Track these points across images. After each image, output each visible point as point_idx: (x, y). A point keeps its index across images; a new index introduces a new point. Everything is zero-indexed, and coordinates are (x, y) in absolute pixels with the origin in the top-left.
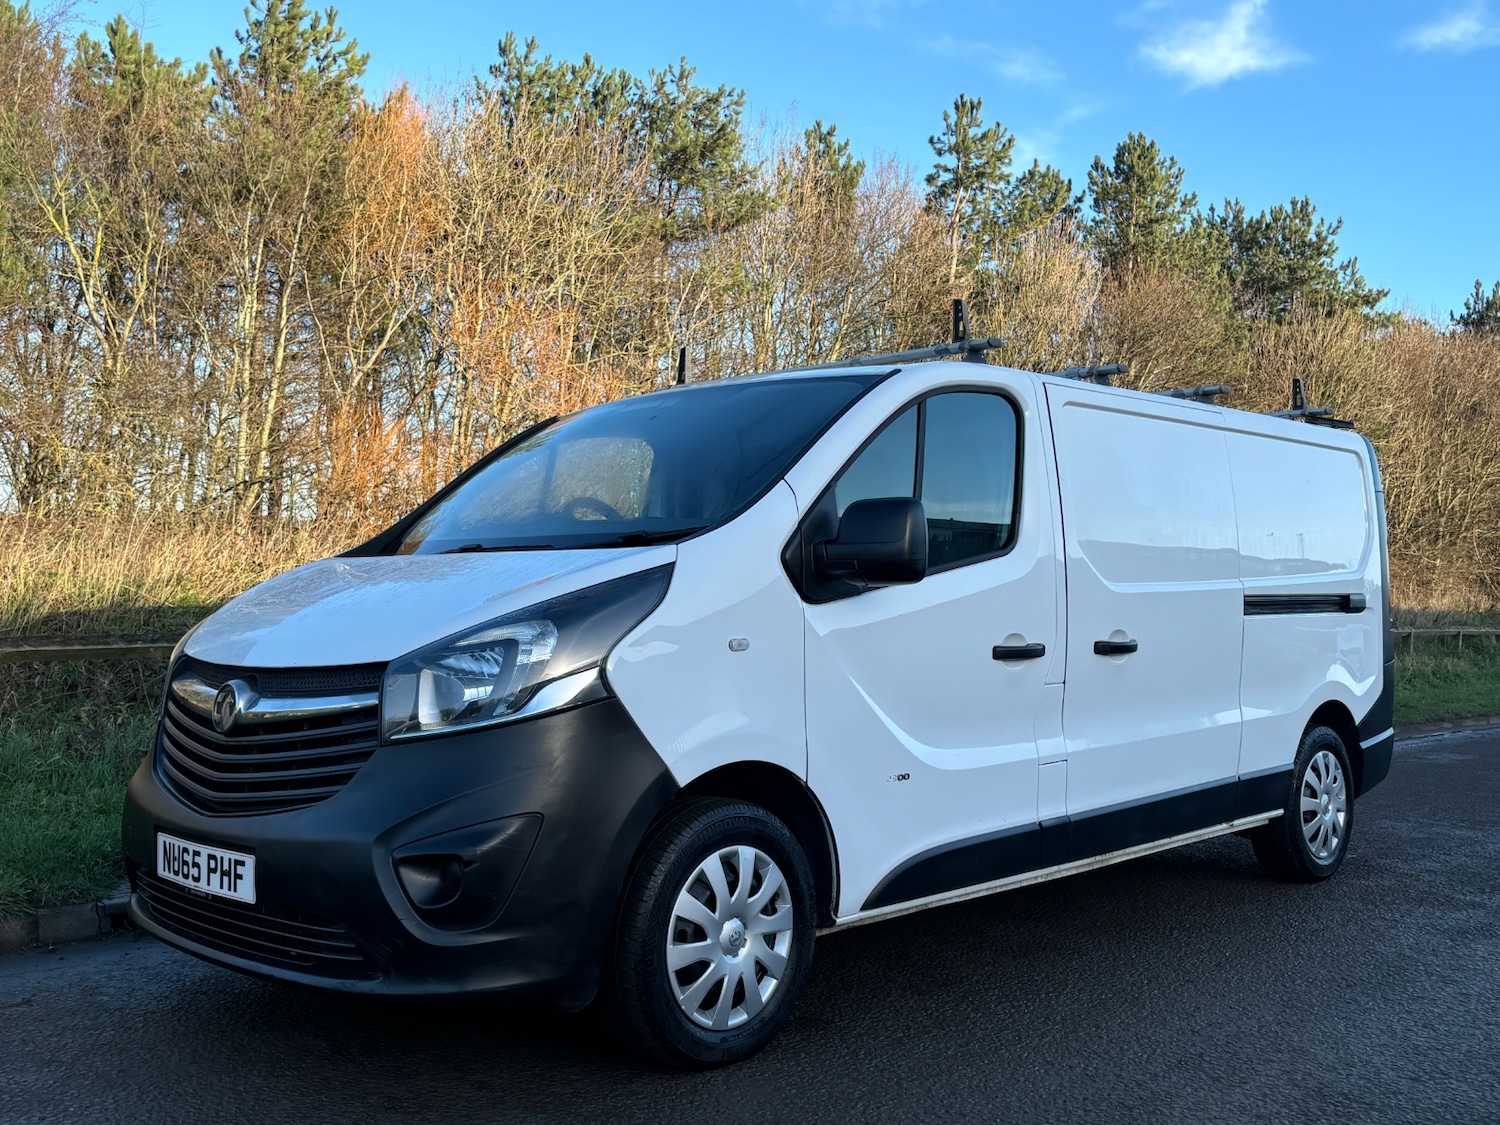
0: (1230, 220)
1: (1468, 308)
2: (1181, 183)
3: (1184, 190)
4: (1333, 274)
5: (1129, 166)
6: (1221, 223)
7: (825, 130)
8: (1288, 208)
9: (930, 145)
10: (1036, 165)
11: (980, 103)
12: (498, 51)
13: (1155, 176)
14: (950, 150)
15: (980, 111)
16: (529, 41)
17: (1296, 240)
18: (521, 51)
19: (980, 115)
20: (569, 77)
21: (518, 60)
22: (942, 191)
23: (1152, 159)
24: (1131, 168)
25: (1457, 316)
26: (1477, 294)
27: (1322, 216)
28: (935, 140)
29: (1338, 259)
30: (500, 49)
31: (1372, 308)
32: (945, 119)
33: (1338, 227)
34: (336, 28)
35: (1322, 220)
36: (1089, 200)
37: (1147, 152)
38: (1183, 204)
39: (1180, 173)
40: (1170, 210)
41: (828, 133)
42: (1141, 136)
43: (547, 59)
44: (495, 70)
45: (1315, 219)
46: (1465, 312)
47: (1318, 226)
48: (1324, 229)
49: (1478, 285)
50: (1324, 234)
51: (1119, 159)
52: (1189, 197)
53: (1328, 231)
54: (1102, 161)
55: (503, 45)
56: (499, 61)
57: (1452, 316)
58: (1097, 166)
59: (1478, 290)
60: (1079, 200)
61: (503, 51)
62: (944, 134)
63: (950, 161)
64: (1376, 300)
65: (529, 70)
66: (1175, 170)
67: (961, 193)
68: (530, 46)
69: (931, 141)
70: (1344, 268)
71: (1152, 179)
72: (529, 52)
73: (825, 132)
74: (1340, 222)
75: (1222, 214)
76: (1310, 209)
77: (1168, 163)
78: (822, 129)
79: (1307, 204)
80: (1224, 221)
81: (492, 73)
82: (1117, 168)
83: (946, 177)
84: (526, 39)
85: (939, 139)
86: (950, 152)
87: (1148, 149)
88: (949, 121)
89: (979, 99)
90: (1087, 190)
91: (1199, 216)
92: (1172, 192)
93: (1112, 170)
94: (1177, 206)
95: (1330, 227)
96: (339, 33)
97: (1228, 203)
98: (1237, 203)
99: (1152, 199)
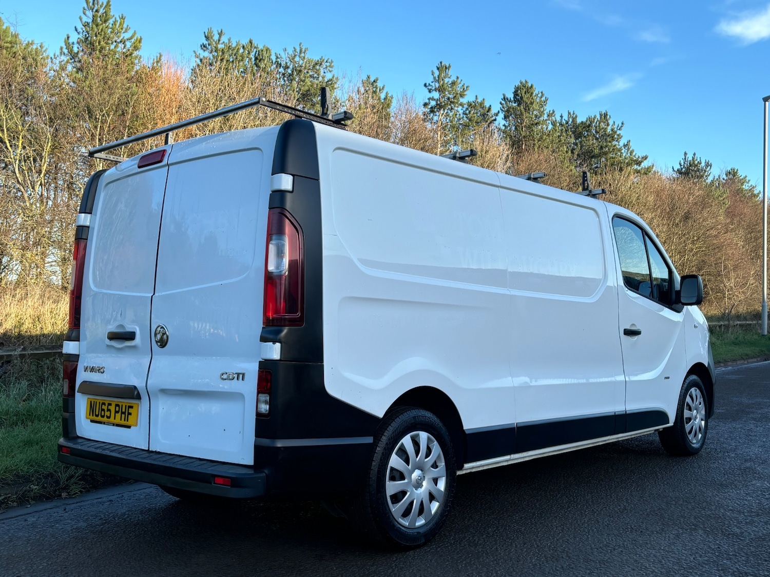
0: (570, 122)
1: (681, 165)
2: (547, 105)
3: (548, 108)
4: (620, 150)
5: (520, 98)
6: (566, 124)
7: (372, 80)
8: (598, 117)
9: (425, 88)
10: (476, 98)
11: (450, 66)
12: (205, 38)
13: (534, 102)
14: (436, 90)
15: (450, 71)
16: (220, 32)
17: (602, 132)
18: (216, 37)
19: (450, 72)
20: (241, 50)
21: (216, 42)
22: (432, 111)
23: (532, 93)
24: (522, 98)
25: (676, 169)
26: (685, 159)
27: (614, 120)
28: (427, 85)
29: (623, 142)
30: (206, 37)
31: (639, 166)
32: (432, 75)
33: (622, 127)
34: (125, 26)
35: (614, 122)
36: (501, 115)
37: (529, 90)
38: (548, 116)
39: (547, 99)
40: (542, 119)
41: (374, 81)
42: (526, 82)
43: (229, 40)
44: (204, 47)
45: (611, 122)
46: (679, 167)
47: (612, 126)
48: (616, 126)
49: (686, 154)
50: (615, 129)
51: (516, 93)
52: (551, 112)
53: (617, 128)
54: (507, 96)
55: (206, 35)
56: (206, 42)
57: (673, 169)
58: (504, 99)
59: (685, 157)
60: (497, 115)
61: (207, 38)
62: (432, 82)
63: (436, 95)
64: (641, 162)
65: (220, 46)
66: (543, 99)
67: (442, 112)
68: (220, 34)
69: (425, 85)
70: (625, 146)
71: (532, 103)
72: (220, 37)
73: (373, 81)
74: (622, 124)
75: (567, 119)
76: (608, 117)
77: (540, 95)
78: (371, 79)
79: (607, 114)
80: (567, 123)
81: (202, 49)
82: (515, 97)
83: (433, 103)
84: (218, 31)
85: (429, 84)
86: (436, 91)
87: (530, 88)
88: (435, 76)
89: (449, 64)
90: (500, 111)
91: (556, 121)
92: (542, 110)
93: (512, 99)
94: (545, 117)
95: (618, 126)
96: (127, 28)
97: (569, 113)
98: (574, 114)
99: (532, 114)
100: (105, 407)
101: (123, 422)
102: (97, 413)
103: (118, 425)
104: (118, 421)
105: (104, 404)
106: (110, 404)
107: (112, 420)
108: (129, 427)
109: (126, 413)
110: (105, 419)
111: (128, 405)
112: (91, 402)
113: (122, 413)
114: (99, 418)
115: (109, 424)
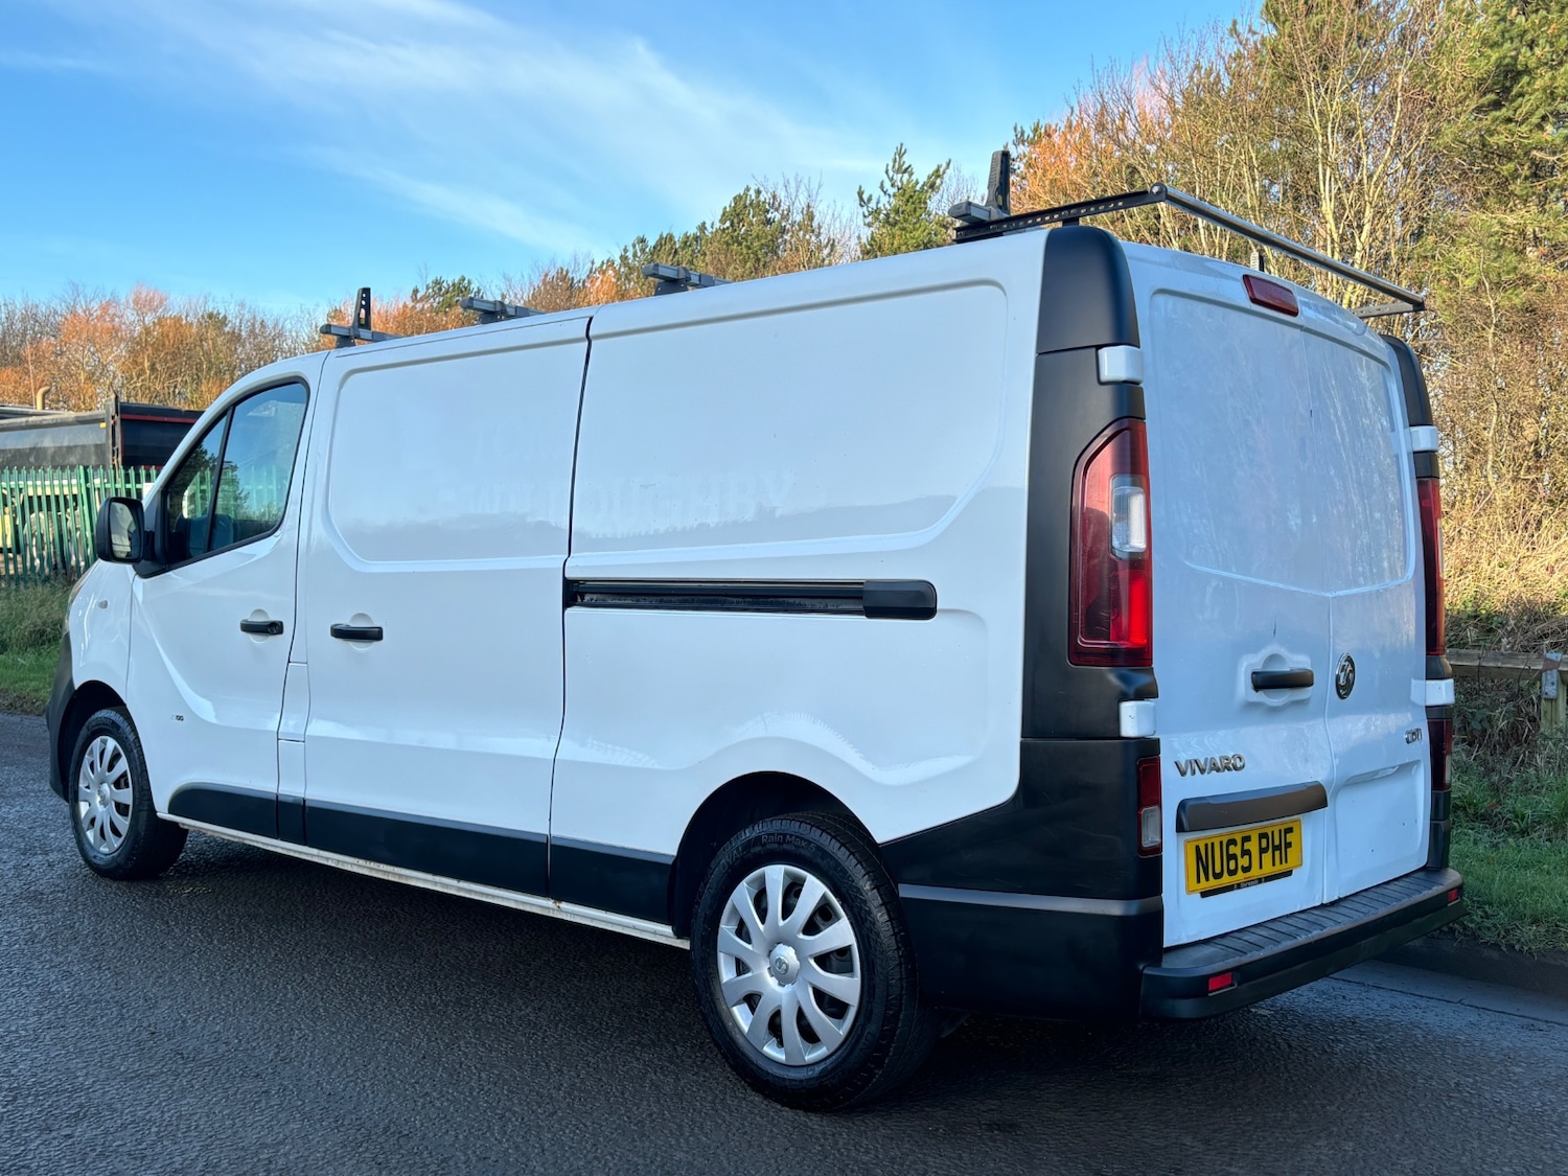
100: (1236, 850)
101: (1279, 868)
102: (1218, 870)
103: (1269, 878)
104: (1268, 869)
105: (1232, 842)
106: (1246, 839)
107: (1255, 872)
108: (1288, 873)
109: (1280, 846)
110: (1240, 876)
111: (1283, 828)
112: (1197, 848)
113: (1275, 848)
114: (1226, 880)
115: (1248, 883)
